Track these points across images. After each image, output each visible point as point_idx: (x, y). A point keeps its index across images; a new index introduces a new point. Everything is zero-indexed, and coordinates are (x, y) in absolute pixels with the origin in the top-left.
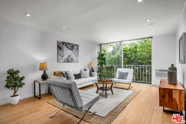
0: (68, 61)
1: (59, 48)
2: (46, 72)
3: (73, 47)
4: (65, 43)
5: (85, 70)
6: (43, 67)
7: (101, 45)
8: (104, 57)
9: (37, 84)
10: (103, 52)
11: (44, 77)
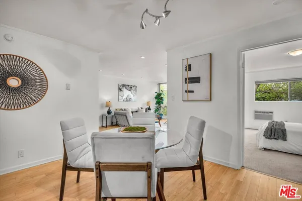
0: (127, 101)
1: (120, 89)
2: (110, 108)
3: (131, 88)
4: (125, 85)
5: (142, 108)
6: (108, 105)
7: (159, 84)
8: (162, 96)
9: (104, 117)
10: (161, 92)
11: (109, 112)
